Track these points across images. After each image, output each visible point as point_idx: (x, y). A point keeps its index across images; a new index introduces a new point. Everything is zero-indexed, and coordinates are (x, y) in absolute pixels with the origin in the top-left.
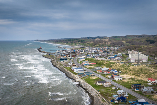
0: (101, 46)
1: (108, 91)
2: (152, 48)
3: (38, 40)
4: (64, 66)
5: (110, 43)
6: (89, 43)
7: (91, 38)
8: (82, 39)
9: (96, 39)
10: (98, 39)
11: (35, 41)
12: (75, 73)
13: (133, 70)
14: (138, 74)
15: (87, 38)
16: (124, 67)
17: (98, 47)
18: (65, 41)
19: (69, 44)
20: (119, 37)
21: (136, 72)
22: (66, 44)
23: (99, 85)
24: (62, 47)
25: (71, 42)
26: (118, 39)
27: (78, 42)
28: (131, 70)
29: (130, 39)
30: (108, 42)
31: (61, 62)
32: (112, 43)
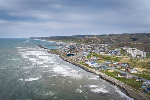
0: (93, 43)
1: (133, 83)
2: (140, 44)
3: (32, 38)
4: (76, 61)
5: (100, 40)
6: (82, 41)
7: (80, 36)
8: (73, 37)
9: (86, 37)
10: (87, 37)
11: (30, 38)
12: (90, 67)
13: (142, 64)
14: (148, 67)
15: (77, 36)
16: (132, 61)
17: (91, 44)
18: (59, 39)
19: (64, 41)
20: (105, 35)
21: (145, 66)
22: (60, 41)
23: (121, 78)
24: (59, 44)
25: (65, 40)
26: (105, 37)
27: (71, 40)
28: (140, 64)
29: (116, 37)
30: (99, 40)
31: (70, 57)
32: (102, 41)
